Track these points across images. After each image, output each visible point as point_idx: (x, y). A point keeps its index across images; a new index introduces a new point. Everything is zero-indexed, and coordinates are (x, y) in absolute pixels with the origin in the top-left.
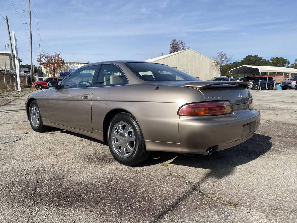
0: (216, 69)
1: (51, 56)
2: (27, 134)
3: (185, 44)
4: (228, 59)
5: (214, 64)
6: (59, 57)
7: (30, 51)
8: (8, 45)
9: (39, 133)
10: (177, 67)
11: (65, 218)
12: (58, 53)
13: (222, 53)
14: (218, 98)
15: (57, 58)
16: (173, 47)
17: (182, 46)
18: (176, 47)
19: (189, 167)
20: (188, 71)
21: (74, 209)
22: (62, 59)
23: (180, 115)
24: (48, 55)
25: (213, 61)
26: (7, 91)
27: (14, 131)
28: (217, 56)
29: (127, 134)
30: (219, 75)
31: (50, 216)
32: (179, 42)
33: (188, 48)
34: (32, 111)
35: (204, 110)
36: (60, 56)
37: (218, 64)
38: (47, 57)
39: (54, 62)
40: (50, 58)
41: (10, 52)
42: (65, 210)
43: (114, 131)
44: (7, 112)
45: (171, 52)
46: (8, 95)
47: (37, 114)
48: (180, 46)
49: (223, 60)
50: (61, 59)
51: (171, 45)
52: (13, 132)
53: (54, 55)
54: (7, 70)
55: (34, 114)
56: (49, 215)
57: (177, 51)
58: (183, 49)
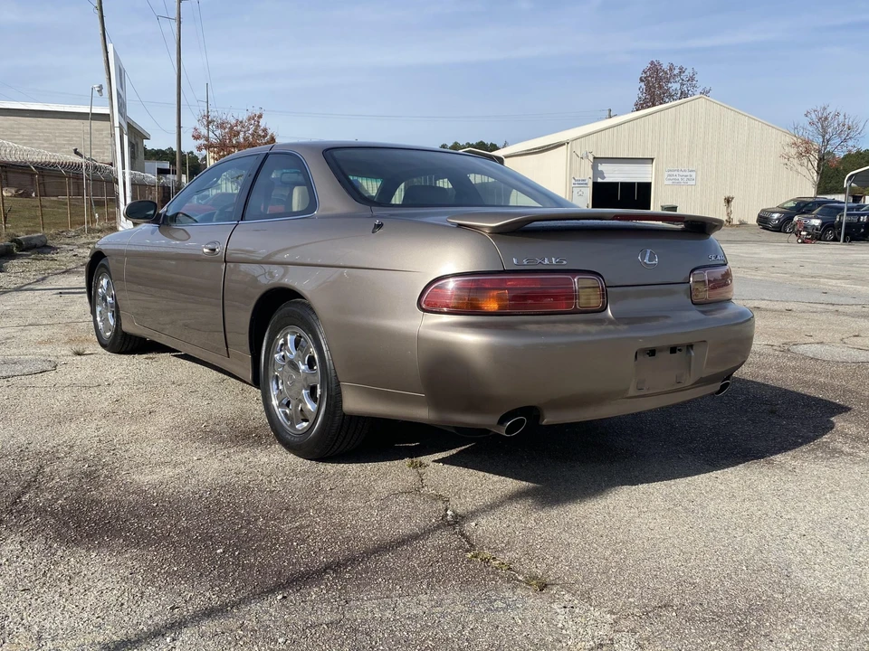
0: (799, 168)
1: (233, 122)
2: (79, 357)
3: (692, 79)
4: (848, 131)
5: (793, 151)
6: (258, 126)
7: (176, 106)
8: (101, 87)
9: (114, 356)
10: (652, 159)
11: (52, 567)
12: (258, 114)
13: (825, 109)
14: (550, 260)
15: (252, 128)
16: (649, 89)
17: (682, 84)
18: (660, 87)
19: (487, 474)
20: (694, 174)
21: (88, 550)
22: (270, 132)
23: (424, 310)
24: (224, 117)
25: (789, 139)
26: (90, 231)
27: (48, 346)
28: (805, 121)
29: (304, 364)
30: (809, 192)
31: (19, 559)
32: (670, 69)
33: (705, 92)
34: (100, 290)
35: (499, 298)
36: (262, 123)
37: (807, 151)
38: (222, 126)
39: (242, 140)
40: (231, 128)
41: (106, 111)
42: (64, 551)
43: (278, 353)
44: (61, 293)
45: (639, 107)
46: (89, 244)
47: (109, 299)
48: (674, 86)
49: (827, 137)
50: (265, 130)
51: (641, 80)
52: (45, 350)
53: (245, 118)
54: (96, 167)
55: (104, 299)
56: (18, 557)
57: (661, 104)
58: (684, 95)
